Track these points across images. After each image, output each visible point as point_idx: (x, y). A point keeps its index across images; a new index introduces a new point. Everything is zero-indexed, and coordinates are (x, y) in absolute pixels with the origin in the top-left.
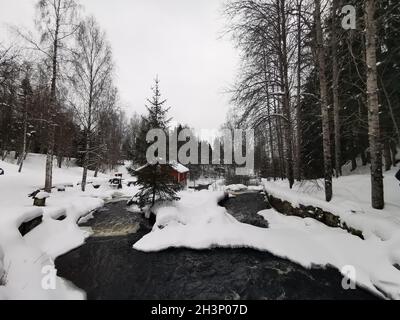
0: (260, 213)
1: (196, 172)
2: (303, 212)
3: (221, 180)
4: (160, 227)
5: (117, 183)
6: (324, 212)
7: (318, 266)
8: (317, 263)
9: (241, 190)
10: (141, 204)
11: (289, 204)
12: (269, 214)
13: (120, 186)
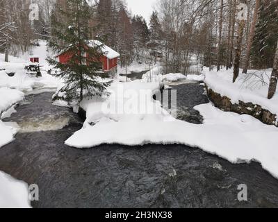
0: (197, 108)
1: (128, 57)
2: (242, 108)
3: (156, 67)
4: (91, 124)
5: (35, 70)
6: (263, 110)
7: (244, 160)
8: (243, 158)
9: (179, 80)
10: (68, 99)
11: (229, 100)
12: (206, 109)
13: (39, 74)
